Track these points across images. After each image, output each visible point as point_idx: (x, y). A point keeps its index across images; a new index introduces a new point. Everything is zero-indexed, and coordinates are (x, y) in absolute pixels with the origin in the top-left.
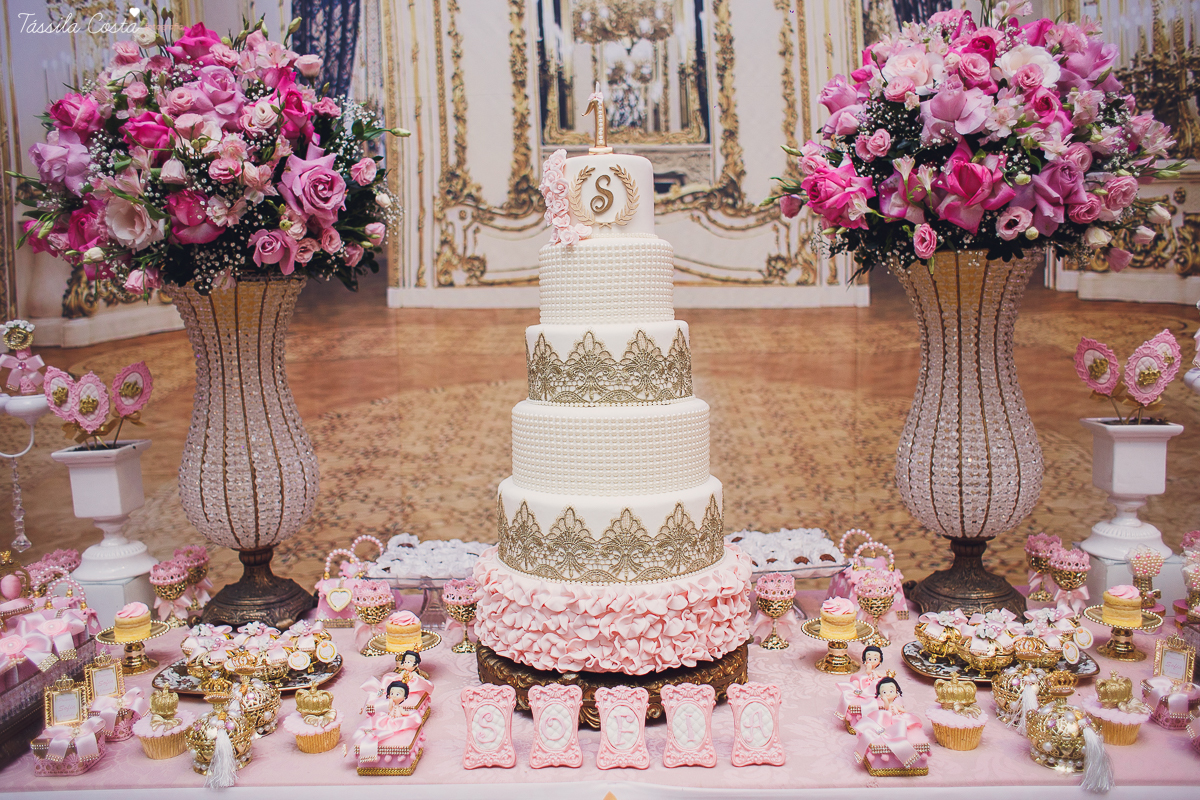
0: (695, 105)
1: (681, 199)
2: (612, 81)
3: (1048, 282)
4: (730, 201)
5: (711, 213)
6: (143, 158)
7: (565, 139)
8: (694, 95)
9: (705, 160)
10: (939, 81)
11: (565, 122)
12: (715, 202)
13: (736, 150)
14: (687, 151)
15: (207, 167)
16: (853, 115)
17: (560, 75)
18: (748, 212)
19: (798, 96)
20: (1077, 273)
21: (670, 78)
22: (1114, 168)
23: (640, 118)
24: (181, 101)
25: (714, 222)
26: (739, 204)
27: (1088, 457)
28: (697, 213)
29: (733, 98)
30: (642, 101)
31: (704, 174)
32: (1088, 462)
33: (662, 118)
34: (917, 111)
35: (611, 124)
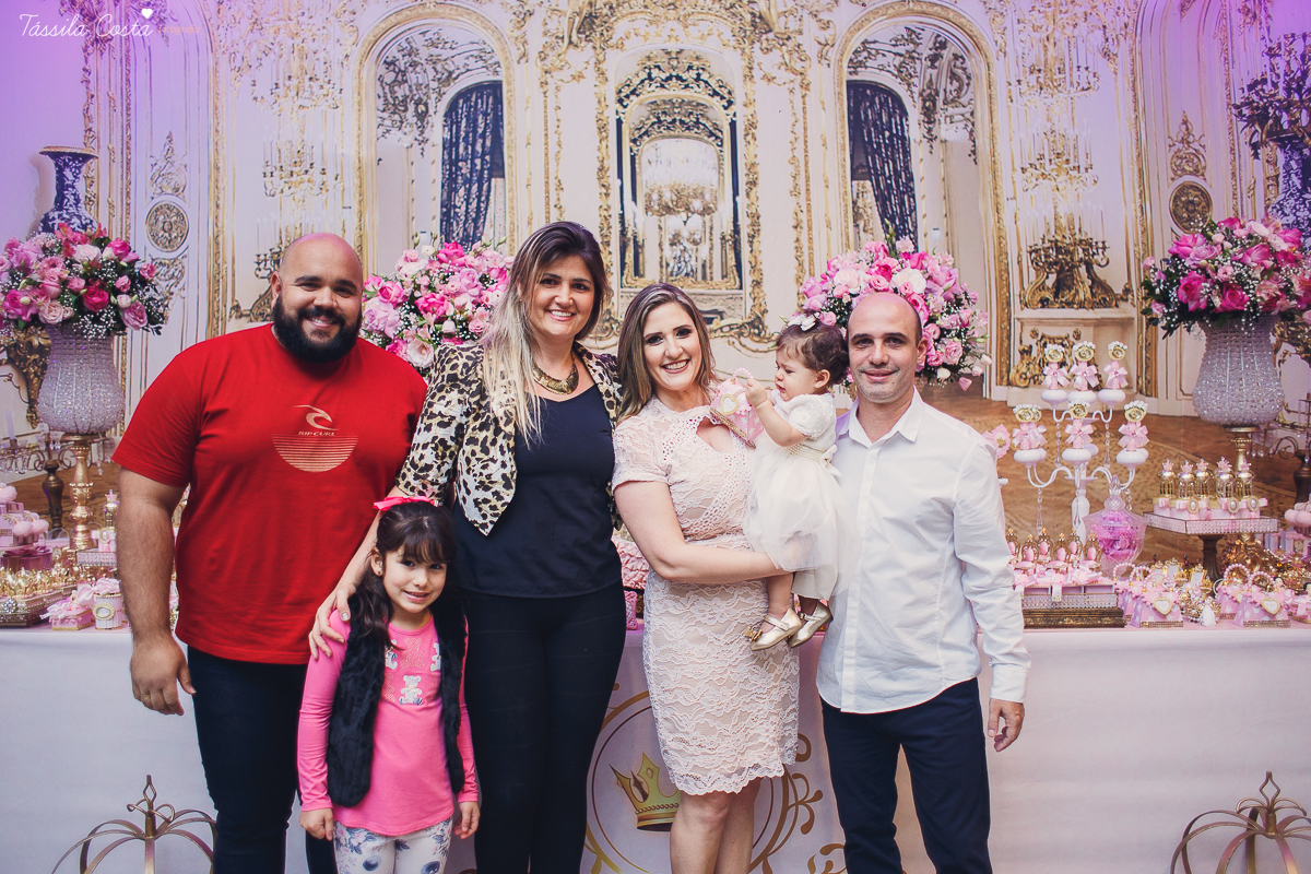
0: (732, 262)
1: (721, 328)
2: (672, 244)
3: (986, 394)
4: (756, 331)
5: (742, 339)
6: (430, 318)
7: (638, 284)
8: (731, 255)
9: (738, 301)
10: (863, 287)
11: (637, 272)
12: (746, 332)
13: (761, 295)
14: (727, 295)
15: (467, 325)
16: (817, 301)
17: (635, 237)
18: (769, 340)
19: (806, 258)
20: (1006, 388)
21: (714, 242)
22: (952, 337)
23: (692, 270)
24: (453, 289)
25: (744, 346)
26: (762, 335)
27: (1015, 522)
28: (732, 339)
29: (759, 258)
30: (694, 258)
31: (738, 311)
32: (1016, 525)
33: (708, 271)
34: (850, 303)
35: (672, 275)
